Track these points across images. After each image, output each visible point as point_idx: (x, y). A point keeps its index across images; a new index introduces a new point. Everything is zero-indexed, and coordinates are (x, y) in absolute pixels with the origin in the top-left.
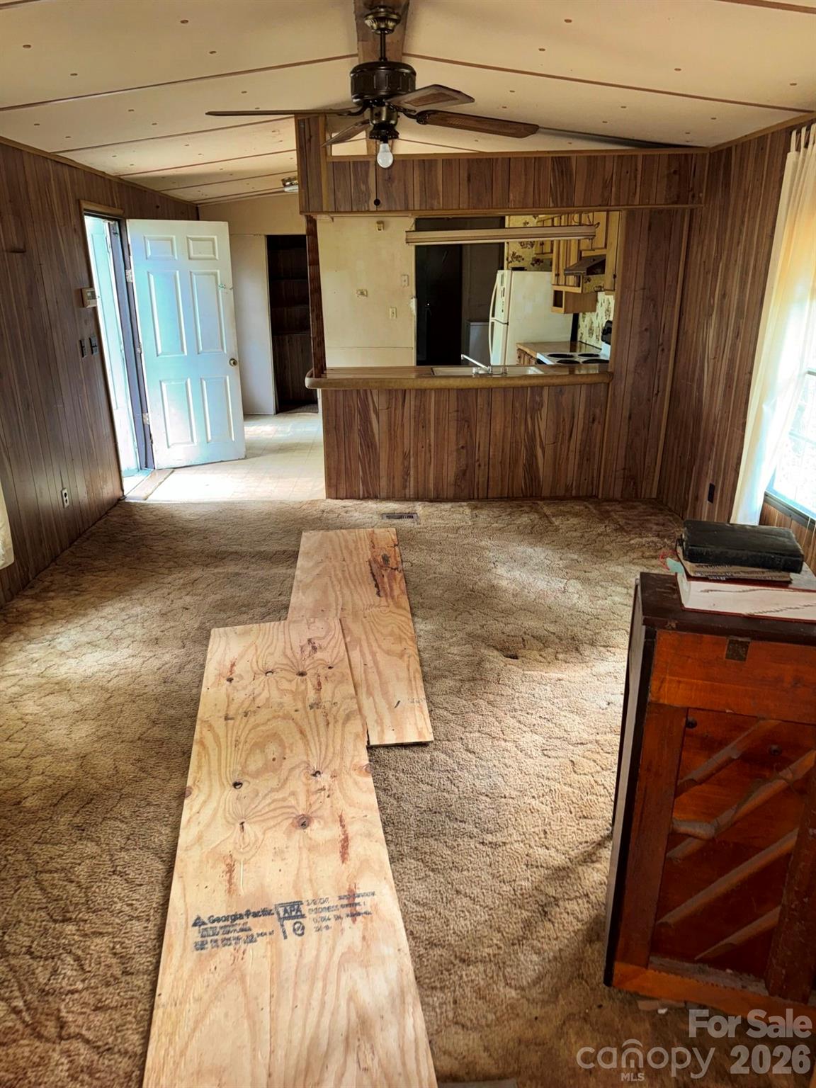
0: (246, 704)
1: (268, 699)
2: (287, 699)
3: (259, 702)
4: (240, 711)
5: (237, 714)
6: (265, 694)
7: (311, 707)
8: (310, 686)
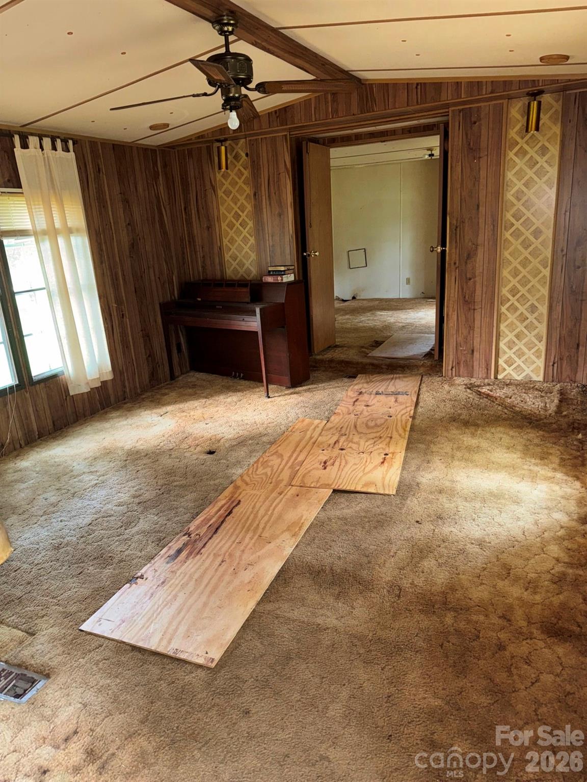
0: (379, 441)
1: (367, 441)
2: (356, 439)
3: (372, 441)
4: (383, 439)
5: (385, 439)
6: (367, 444)
7: (346, 435)
8: (341, 444)
